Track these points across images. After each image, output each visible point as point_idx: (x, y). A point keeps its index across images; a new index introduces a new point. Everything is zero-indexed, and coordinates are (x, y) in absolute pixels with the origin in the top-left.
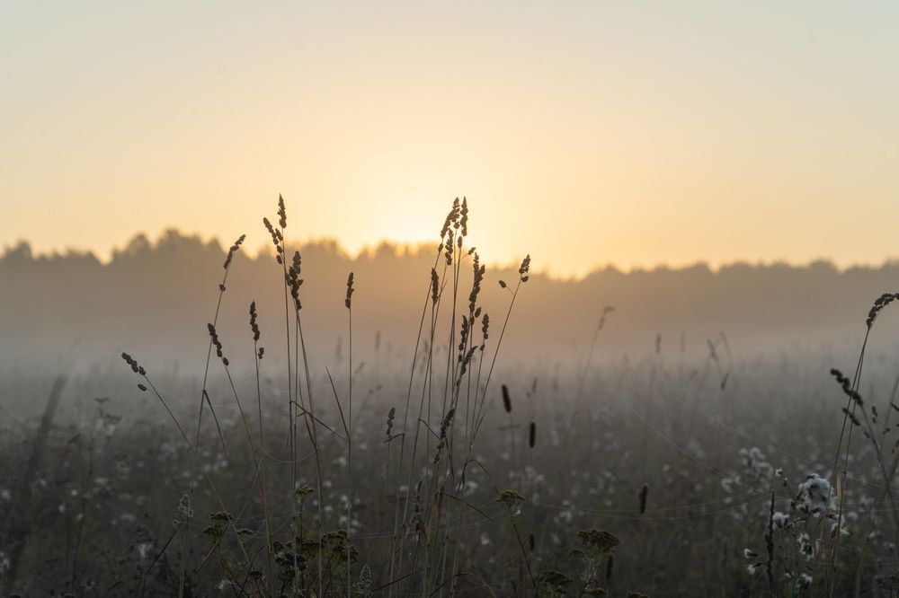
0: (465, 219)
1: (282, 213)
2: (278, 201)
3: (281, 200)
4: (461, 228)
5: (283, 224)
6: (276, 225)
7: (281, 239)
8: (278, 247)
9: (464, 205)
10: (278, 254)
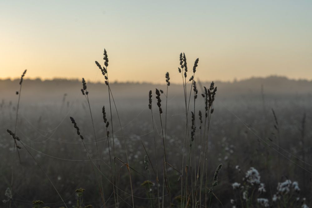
0: (186, 64)
1: (106, 58)
2: (103, 53)
3: (105, 52)
4: (184, 68)
5: (106, 64)
6: (103, 66)
7: (106, 72)
8: (105, 77)
9: (184, 57)
10: (106, 80)
